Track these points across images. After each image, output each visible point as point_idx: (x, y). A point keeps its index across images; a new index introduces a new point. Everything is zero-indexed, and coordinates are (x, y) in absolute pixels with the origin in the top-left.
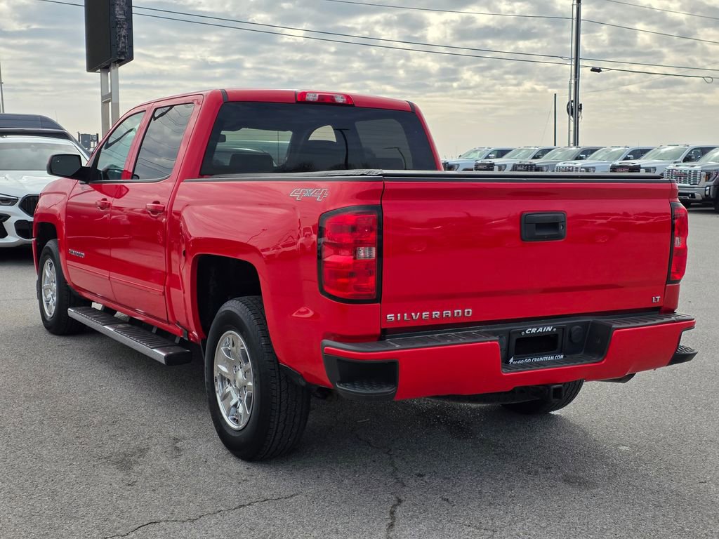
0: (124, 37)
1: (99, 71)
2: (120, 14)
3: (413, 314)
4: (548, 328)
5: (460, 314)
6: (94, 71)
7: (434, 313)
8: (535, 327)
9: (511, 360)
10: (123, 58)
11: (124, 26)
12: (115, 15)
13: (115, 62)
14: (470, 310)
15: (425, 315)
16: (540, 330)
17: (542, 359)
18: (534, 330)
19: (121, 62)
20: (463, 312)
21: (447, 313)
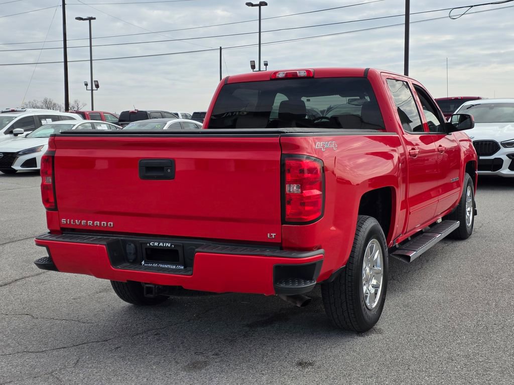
3: (76, 221)
4: (167, 244)
5: (105, 225)
7: (89, 222)
8: (157, 242)
9: (143, 263)
14: (112, 223)
15: (83, 222)
16: (161, 244)
17: (166, 266)
18: (156, 244)
20: (107, 224)
21: (97, 223)
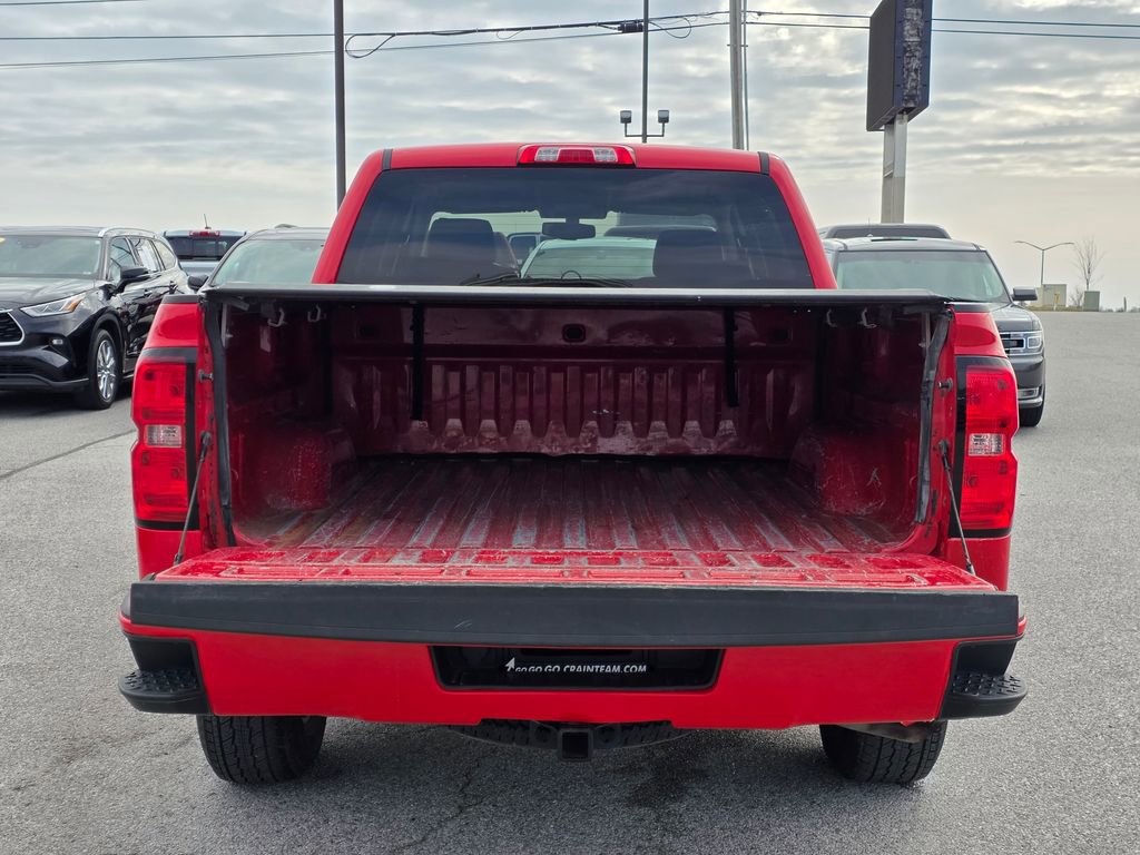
0: (916, 70)
1: (883, 128)
2: (912, 36)
6: (876, 129)
9: (511, 665)
10: (912, 105)
11: (917, 54)
12: (903, 36)
13: (901, 113)
19: (911, 112)
